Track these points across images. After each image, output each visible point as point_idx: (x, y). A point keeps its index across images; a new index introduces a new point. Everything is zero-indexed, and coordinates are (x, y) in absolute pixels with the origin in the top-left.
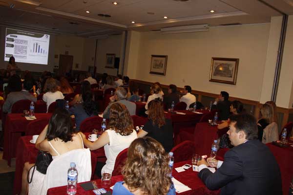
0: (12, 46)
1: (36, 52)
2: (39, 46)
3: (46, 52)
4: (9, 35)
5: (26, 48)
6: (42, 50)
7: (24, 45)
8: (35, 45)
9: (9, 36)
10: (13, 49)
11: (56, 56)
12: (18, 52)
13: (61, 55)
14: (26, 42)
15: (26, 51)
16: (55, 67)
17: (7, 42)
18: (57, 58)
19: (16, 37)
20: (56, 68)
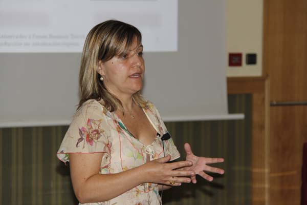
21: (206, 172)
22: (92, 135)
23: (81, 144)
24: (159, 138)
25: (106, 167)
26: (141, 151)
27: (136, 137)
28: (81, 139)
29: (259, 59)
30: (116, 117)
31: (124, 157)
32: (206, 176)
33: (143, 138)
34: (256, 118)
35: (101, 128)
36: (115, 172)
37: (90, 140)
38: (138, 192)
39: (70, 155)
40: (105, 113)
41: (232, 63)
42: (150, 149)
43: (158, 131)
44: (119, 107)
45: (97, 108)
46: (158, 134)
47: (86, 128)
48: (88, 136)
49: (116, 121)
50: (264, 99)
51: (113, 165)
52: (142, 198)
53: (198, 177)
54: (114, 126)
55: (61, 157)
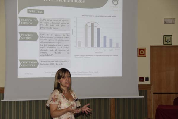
0: (34, 37)
1: (92, 46)
2: (99, 30)
3: (117, 44)
4: (25, 10)
5: (67, 38)
6: (105, 38)
7: (61, 31)
8: (89, 30)
9: (24, 13)
10: (36, 45)
11: (141, 52)
12: (49, 52)
13: (152, 47)
14: (65, 23)
15: (67, 47)
16: (141, 79)
17: (21, 29)
18: (144, 55)
19: (42, 12)
20: (145, 83)
21: (87, 111)
22: (55, 100)
23: (52, 101)
24: (75, 100)
25: (60, 107)
26: (69, 103)
27: (68, 100)
28: (52, 100)
29: (149, 79)
30: (62, 94)
31: (65, 105)
32: (86, 112)
33: (70, 100)
34: (148, 97)
35: (58, 97)
36: (62, 109)
37: (54, 101)
38: (69, 114)
39: (50, 104)
40: (59, 93)
41: (140, 81)
42: (72, 103)
43: (74, 98)
44: (64, 92)
45: (57, 92)
46: (74, 99)
47: (54, 97)
48: (54, 100)
49: (62, 95)
50: (151, 92)
51: (62, 107)
52: (70, 116)
53: (84, 111)
54: (62, 97)
55: (48, 105)
